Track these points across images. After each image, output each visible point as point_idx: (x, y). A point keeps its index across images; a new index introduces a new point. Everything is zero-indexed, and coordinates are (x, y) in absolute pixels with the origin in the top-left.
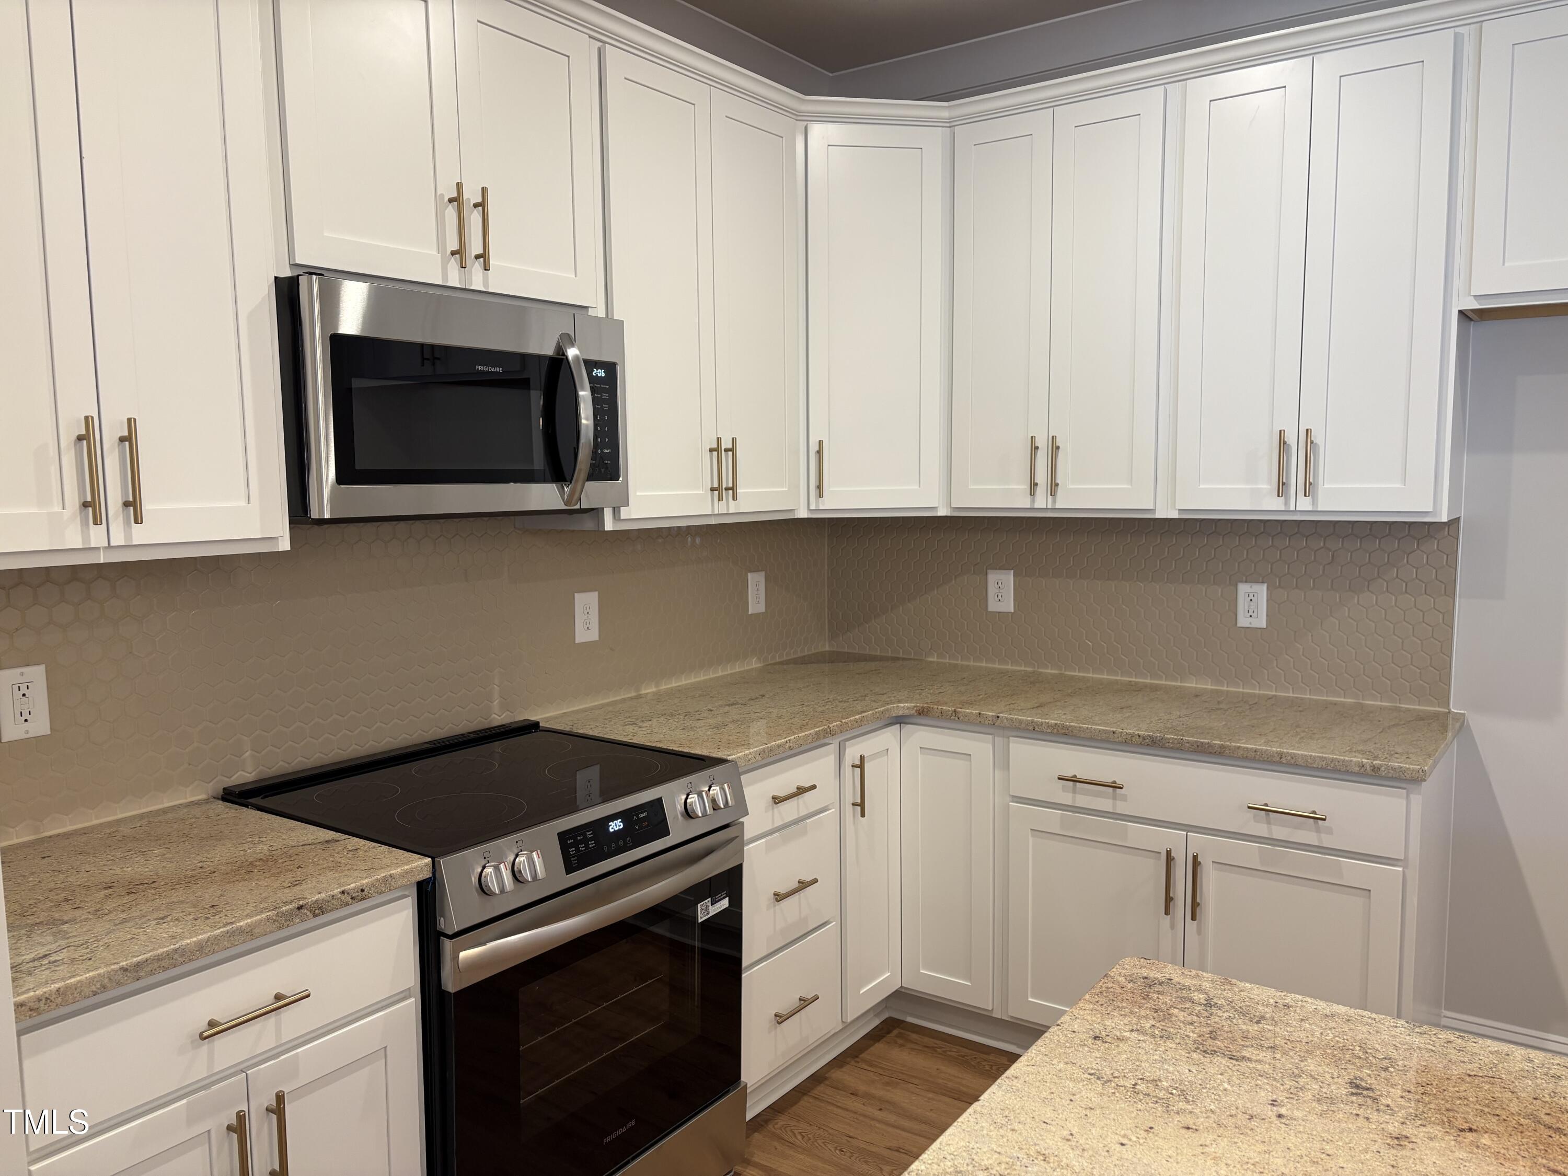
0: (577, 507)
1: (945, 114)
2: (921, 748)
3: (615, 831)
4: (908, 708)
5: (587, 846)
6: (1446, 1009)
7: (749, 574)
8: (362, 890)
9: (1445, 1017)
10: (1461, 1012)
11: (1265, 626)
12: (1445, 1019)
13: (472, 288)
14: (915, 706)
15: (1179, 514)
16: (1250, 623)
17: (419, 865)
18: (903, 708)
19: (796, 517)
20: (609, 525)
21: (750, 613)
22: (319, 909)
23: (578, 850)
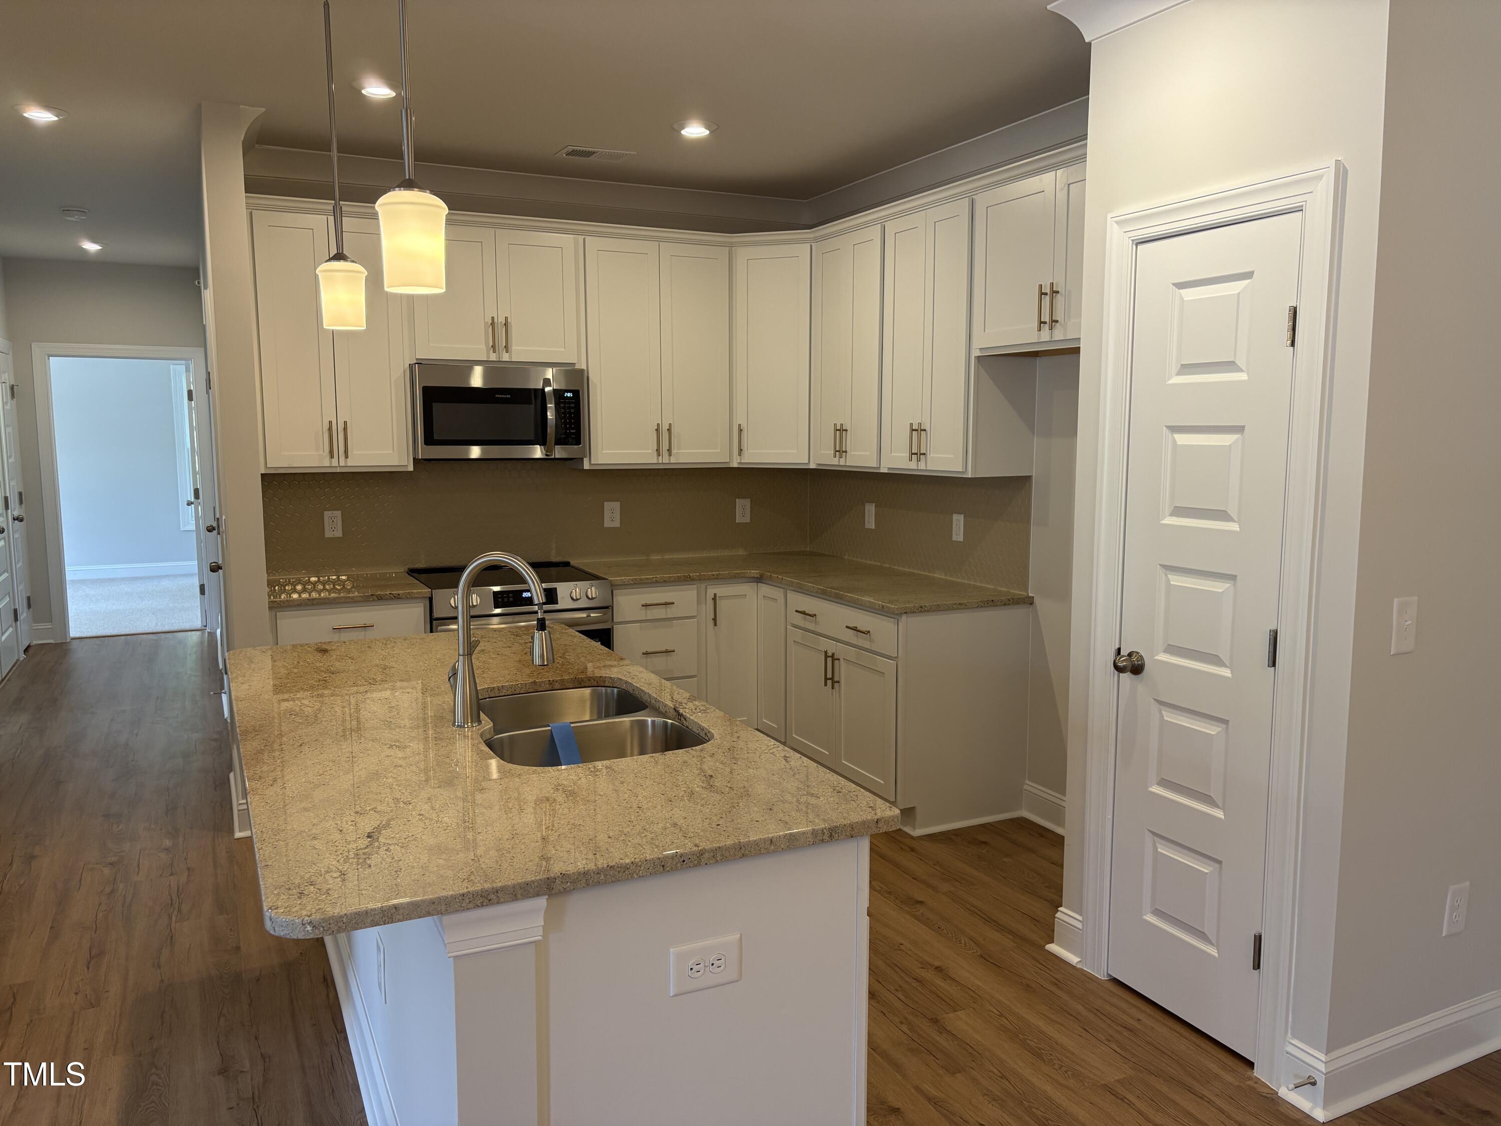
0: (553, 457)
1: (811, 236)
2: (764, 596)
3: (526, 597)
4: (756, 573)
5: (509, 599)
6: (1029, 780)
7: (737, 499)
8: (399, 595)
9: (1026, 784)
10: (1034, 782)
11: (962, 541)
12: (1027, 786)
13: (503, 360)
14: (759, 573)
15: (888, 470)
16: (957, 538)
17: (426, 591)
18: (754, 573)
19: (731, 466)
20: (586, 466)
21: (737, 522)
22: (380, 598)
23: (503, 600)
